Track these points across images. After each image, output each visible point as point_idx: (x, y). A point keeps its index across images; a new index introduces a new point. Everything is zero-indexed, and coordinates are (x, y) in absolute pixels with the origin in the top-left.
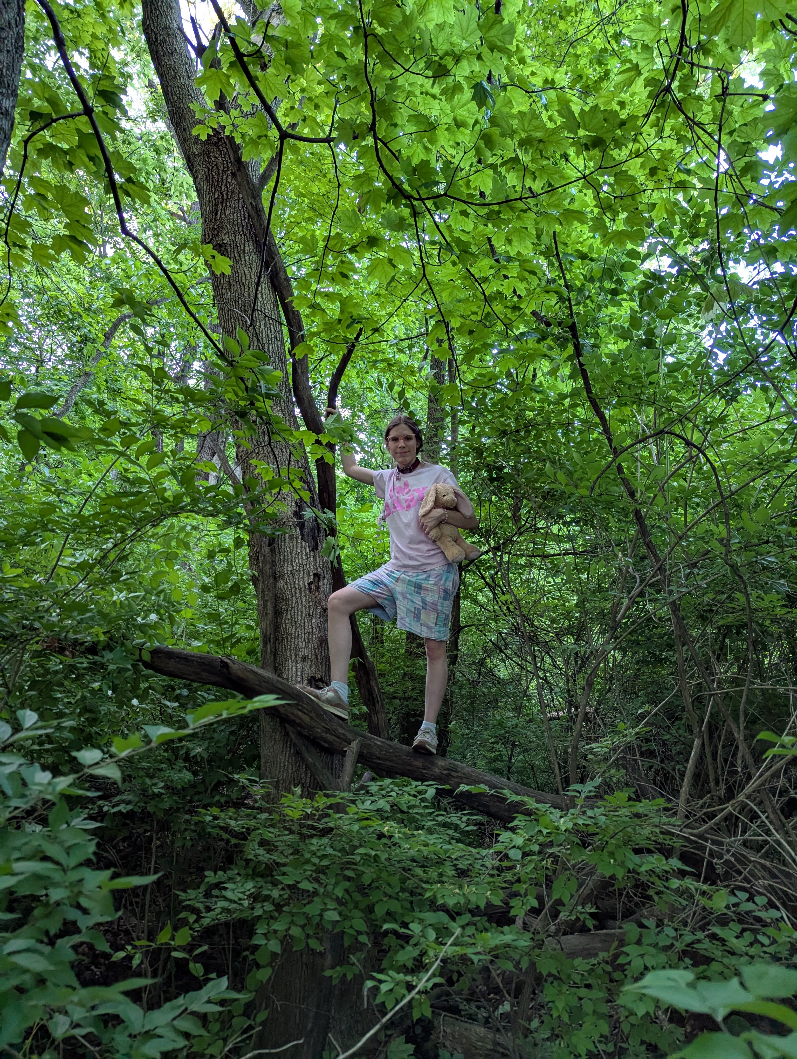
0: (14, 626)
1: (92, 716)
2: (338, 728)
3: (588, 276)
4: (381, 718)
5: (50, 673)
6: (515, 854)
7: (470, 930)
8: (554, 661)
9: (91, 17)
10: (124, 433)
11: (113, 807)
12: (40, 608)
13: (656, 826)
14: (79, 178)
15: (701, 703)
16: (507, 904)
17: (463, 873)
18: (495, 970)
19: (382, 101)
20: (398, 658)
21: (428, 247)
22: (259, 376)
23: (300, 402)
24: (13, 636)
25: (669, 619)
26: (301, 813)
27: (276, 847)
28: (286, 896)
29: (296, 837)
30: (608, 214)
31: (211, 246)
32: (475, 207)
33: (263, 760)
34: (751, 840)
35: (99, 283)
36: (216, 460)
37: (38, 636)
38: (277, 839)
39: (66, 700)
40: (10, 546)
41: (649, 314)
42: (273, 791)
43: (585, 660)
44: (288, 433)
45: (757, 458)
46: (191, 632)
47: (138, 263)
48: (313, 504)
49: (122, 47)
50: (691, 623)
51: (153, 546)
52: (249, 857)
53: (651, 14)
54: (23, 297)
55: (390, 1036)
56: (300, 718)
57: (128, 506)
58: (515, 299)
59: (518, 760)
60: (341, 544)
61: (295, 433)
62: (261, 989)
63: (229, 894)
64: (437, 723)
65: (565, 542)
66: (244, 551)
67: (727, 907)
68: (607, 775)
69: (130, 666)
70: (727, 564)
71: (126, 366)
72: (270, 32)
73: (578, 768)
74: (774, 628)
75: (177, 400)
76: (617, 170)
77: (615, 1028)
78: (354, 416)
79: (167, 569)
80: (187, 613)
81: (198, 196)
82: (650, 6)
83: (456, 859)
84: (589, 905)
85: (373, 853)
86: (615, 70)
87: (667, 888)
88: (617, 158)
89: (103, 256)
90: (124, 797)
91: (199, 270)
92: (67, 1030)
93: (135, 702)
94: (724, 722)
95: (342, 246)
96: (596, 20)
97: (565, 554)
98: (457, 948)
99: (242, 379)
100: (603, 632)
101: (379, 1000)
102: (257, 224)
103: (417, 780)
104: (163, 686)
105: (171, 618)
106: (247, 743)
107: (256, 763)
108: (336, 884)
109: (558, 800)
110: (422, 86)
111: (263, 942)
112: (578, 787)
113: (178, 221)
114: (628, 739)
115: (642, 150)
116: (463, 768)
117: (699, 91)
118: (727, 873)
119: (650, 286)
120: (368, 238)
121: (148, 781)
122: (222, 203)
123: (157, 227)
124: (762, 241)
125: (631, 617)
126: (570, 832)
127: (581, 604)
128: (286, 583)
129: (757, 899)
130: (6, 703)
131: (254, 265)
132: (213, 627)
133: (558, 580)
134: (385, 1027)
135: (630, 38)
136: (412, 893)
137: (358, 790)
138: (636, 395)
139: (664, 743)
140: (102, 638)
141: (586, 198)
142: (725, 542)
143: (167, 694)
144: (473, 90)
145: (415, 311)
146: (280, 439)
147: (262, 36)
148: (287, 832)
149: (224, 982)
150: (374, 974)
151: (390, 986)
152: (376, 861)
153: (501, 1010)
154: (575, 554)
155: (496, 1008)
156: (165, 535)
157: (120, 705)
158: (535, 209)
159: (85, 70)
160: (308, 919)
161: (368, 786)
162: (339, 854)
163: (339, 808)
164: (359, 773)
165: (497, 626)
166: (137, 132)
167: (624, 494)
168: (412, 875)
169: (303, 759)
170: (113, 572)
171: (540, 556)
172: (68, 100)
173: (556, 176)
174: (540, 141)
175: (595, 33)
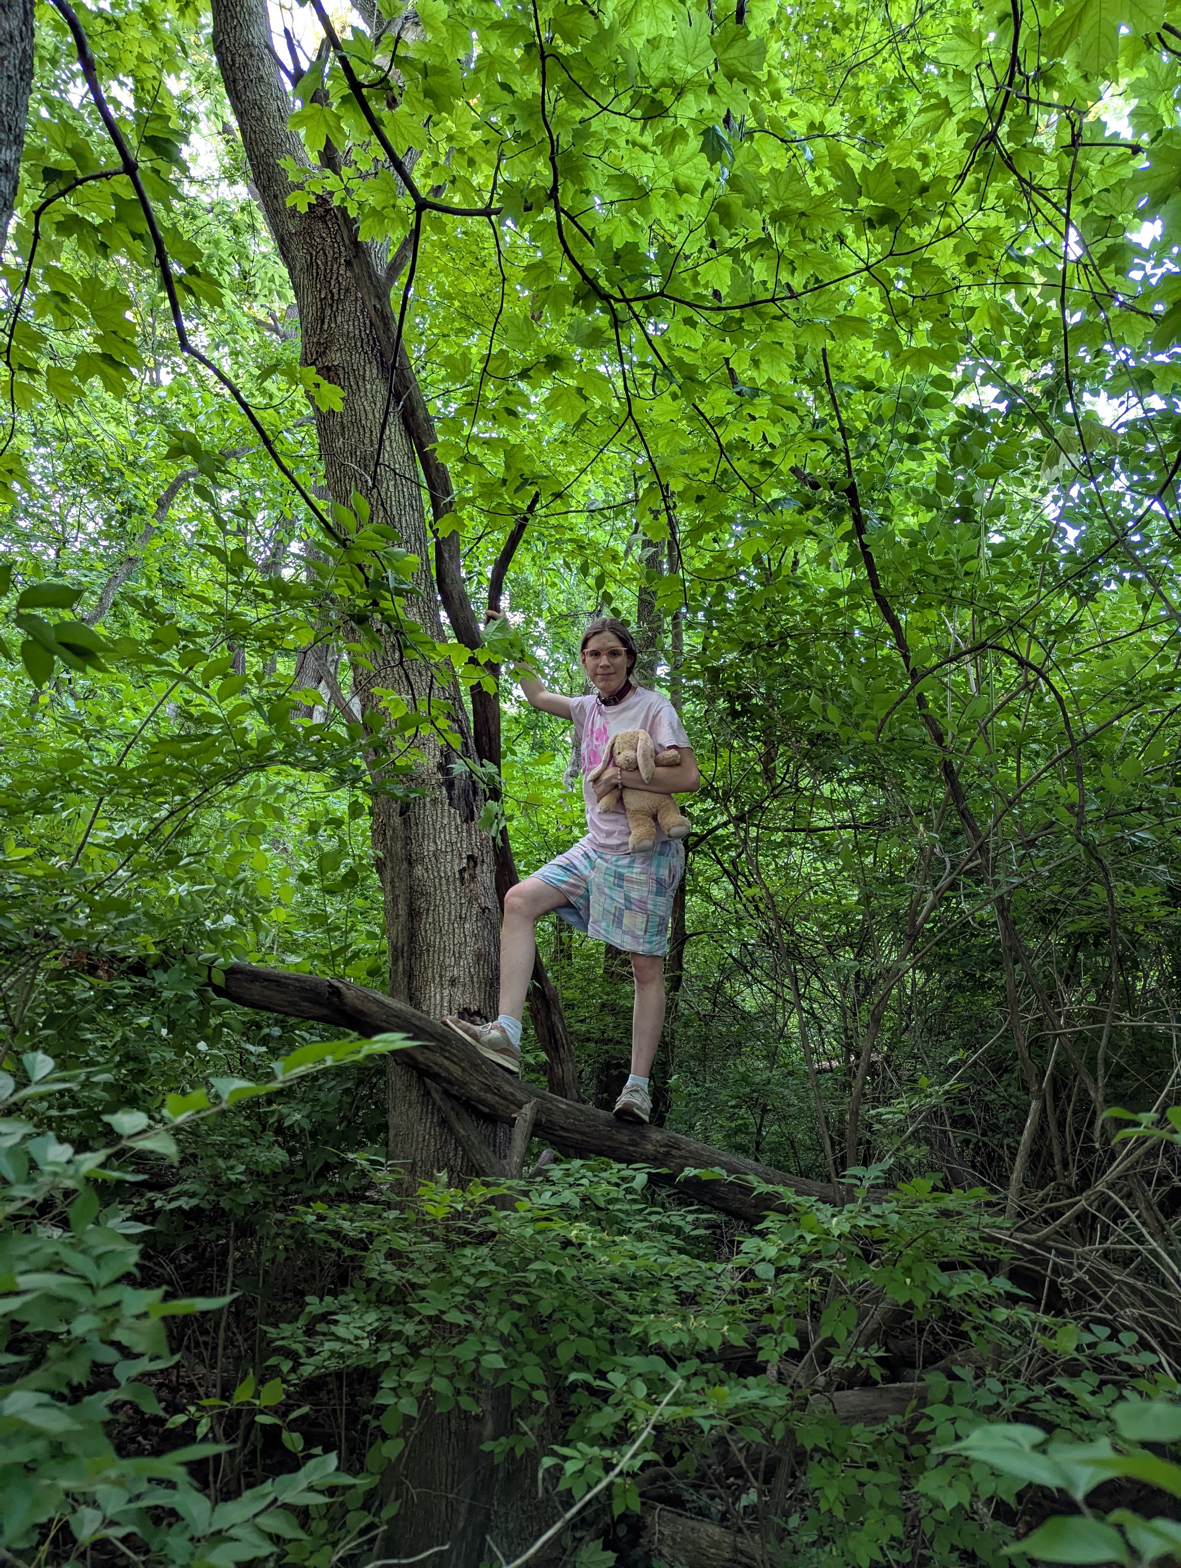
0: (21, 933)
1: (140, 1066)
2: (503, 1084)
3: (874, 416)
4: (567, 1071)
5: (75, 1003)
6: (765, 1271)
7: (698, 1383)
8: (824, 986)
9: (137, 30)
10: (185, 647)
11: (170, 1201)
12: (61, 907)
13: (974, 1229)
14: (121, 269)
15: (1041, 1047)
16: (753, 1344)
17: (688, 1300)
18: (736, 1442)
19: (568, 155)
20: (594, 981)
21: (638, 372)
22: (385, 562)
23: (447, 603)
24: (21, 948)
25: (995, 924)
26: (448, 1209)
27: (413, 1260)
28: (424, 1334)
29: (440, 1246)
30: (902, 324)
31: (313, 369)
32: (706, 313)
33: (392, 1133)
34: (1114, 1250)
35: (149, 426)
36: (323, 689)
37: (57, 948)
38: (413, 1248)
39: (99, 1043)
40: (13, 813)
41: (964, 471)
42: (407, 1178)
43: (870, 983)
44: (429, 646)
45: (1124, 685)
46: (285, 943)
47: (207, 396)
48: (466, 753)
49: (183, 75)
50: (1026, 929)
51: (230, 815)
52: (371, 1276)
53: (969, 26)
54: (37, 445)
55: (581, 1539)
56: (446, 1069)
57: (190, 755)
58: (767, 449)
59: (772, 1132)
60: (508, 812)
61: (440, 647)
62: (389, 1470)
63: (340, 1331)
64: (651, 1077)
65: (841, 810)
66: (365, 822)
67: (1079, 1349)
68: (902, 1154)
69: (192, 994)
70: (1079, 841)
71: (190, 549)
72: (401, 52)
73: (860, 1144)
74: (1150, 937)
75: (263, 597)
76: (915, 257)
77: (914, 1527)
78: (528, 622)
79: (249, 849)
80: (280, 915)
81: (296, 295)
82: (967, 14)
83: (678, 1278)
84: (875, 1346)
85: (554, 1269)
86: (915, 110)
87: (991, 1321)
88: (917, 239)
89: (156, 384)
90: (186, 1187)
91: (297, 405)
92: (97, 1530)
93: (202, 1046)
94: (1076, 1076)
95: (508, 369)
96: (887, 34)
97: (840, 828)
98: (679, 1410)
99: (360, 567)
100: (896, 943)
101: (562, 1486)
102: (383, 337)
103: (620, 1161)
104: (243, 1023)
105: (255, 921)
106: (368, 1107)
107: (382, 1135)
108: (501, 1314)
109: (829, 1190)
110: (628, 133)
111: (391, 1401)
112: (858, 1171)
113: (267, 333)
114: (934, 1101)
115: (954, 228)
116: (687, 1143)
117: (1037, 140)
118: (1078, 1299)
119: (965, 429)
120: (547, 357)
121: (221, 1162)
122: (331, 306)
123: (235, 342)
124: (1132, 363)
125: (940, 920)
126: (847, 1238)
127: (865, 899)
128: (427, 870)
129: (1123, 1336)
130: (10, 1048)
131: (379, 398)
132: (318, 935)
133: (830, 866)
134: (572, 1526)
135: (936, 62)
136: (612, 1329)
137: (533, 1176)
138: (946, 590)
139: (987, 1108)
140: (153, 951)
141: (872, 299)
142: (1076, 809)
143: (251, 1034)
144: (702, 138)
145: (619, 467)
146: (417, 656)
147: (389, 58)
148: (427, 1239)
149: (332, 1460)
150: (556, 1448)
151: (579, 1465)
152: (559, 1281)
153: (744, 1501)
154: (856, 827)
155: (737, 1499)
156: (247, 798)
157: (180, 1051)
158: (794, 316)
159: (128, 109)
160: (459, 1366)
161: (547, 1171)
162: (505, 1271)
163: (504, 1203)
164: (535, 1151)
165: (740, 933)
166: (205, 200)
167: (928, 739)
168: (613, 1302)
169: (451, 1130)
170: (168, 852)
171: (803, 830)
172: (102, 153)
173: (826, 267)
174: (802, 214)
175: (885, 54)
